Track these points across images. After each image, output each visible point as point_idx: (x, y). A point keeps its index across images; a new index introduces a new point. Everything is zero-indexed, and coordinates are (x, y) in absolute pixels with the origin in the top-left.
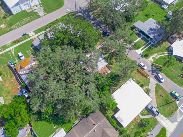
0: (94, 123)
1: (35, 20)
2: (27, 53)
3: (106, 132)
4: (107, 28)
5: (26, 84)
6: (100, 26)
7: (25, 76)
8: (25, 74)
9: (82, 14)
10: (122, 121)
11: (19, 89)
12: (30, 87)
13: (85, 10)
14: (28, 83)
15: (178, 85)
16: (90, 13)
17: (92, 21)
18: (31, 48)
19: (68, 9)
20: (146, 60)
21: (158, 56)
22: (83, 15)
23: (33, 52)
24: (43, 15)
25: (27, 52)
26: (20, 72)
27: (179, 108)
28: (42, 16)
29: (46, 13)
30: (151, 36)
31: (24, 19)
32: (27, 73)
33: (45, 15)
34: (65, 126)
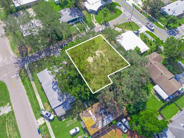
0: (150, 64)
1: (15, 118)
2: (70, 125)
3: (155, 58)
4: (56, 45)
5: (114, 120)
6: (52, 50)
7: (105, 121)
8: (102, 121)
9: (27, 63)
10: (145, 49)
11: (116, 131)
12: (117, 115)
13: (22, 59)
14: (113, 118)
15: (118, 17)
16: (30, 55)
17: (42, 55)
18: (63, 120)
19: (12, 77)
20: (96, 27)
21: (94, 19)
22: (29, 63)
23: (70, 118)
24: (10, 107)
25: (68, 125)
26: (99, 127)
27: (133, 21)
28: (12, 108)
29: (8, 104)
30: (77, 17)
31: (8, 135)
32: (102, 119)
33: (10, 105)
34: (149, 88)
